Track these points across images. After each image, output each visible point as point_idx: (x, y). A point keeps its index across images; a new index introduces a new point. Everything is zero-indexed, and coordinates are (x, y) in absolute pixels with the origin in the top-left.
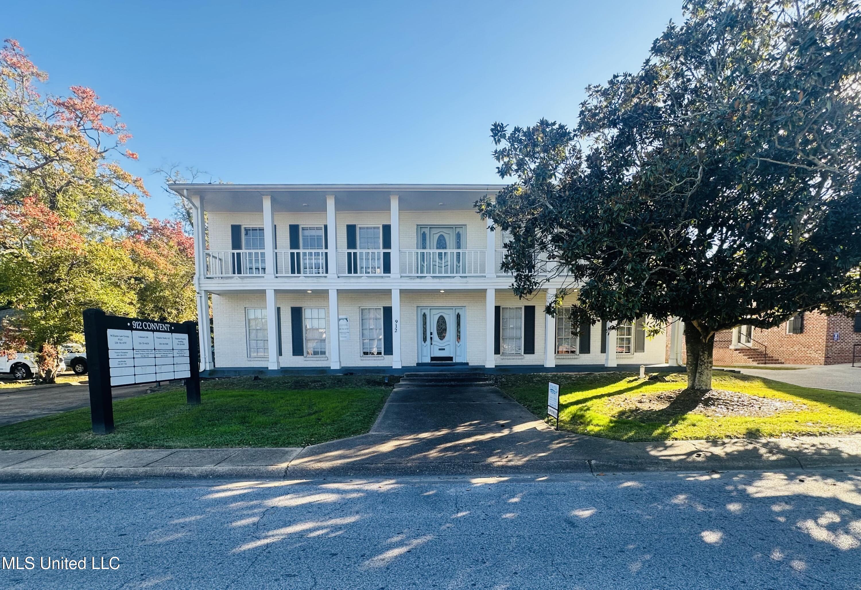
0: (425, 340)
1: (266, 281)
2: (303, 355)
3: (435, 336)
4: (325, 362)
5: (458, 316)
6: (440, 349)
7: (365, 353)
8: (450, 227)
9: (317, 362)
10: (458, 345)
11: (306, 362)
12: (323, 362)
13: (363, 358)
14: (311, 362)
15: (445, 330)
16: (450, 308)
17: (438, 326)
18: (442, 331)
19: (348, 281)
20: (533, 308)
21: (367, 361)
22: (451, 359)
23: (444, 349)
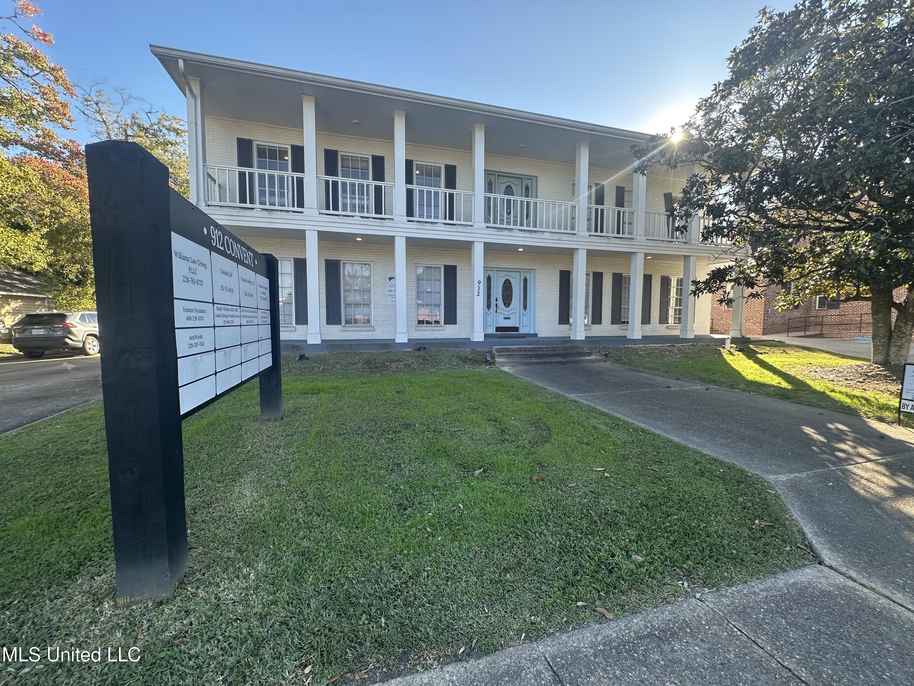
0: (489, 306)
1: (306, 218)
2: (341, 324)
3: (500, 302)
4: (370, 333)
5: (525, 280)
6: (505, 318)
7: (420, 322)
8: (519, 177)
9: (360, 333)
10: (525, 313)
11: (345, 333)
12: (367, 333)
13: (419, 328)
14: (352, 333)
15: (511, 296)
16: (518, 271)
17: (504, 291)
18: (507, 299)
19: (422, 227)
20: (601, 274)
21: (424, 332)
22: (516, 329)
23: (509, 318)
